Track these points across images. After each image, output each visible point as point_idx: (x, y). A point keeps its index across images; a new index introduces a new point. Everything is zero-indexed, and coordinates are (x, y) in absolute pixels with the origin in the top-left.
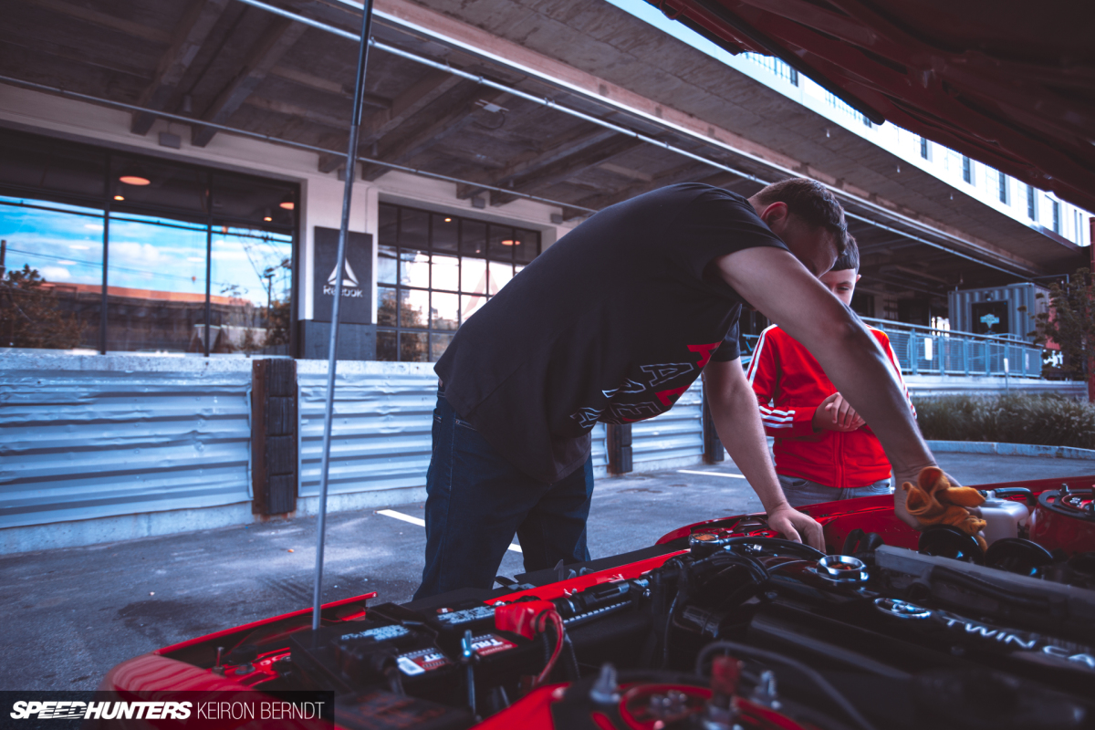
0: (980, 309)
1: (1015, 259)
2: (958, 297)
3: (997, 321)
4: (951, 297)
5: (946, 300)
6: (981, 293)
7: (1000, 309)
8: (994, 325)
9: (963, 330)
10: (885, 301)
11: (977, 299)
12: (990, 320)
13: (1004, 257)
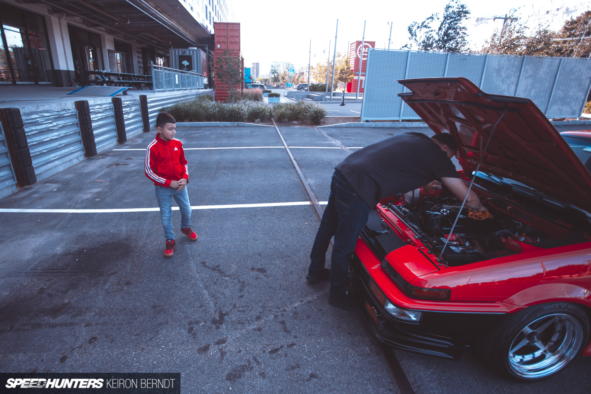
0: (182, 58)
1: (191, 36)
2: (173, 51)
3: (188, 64)
4: (170, 51)
5: (168, 53)
6: (182, 51)
7: (189, 59)
8: (187, 65)
9: (176, 68)
10: (137, 48)
11: (181, 54)
12: (186, 63)
13: (188, 36)
